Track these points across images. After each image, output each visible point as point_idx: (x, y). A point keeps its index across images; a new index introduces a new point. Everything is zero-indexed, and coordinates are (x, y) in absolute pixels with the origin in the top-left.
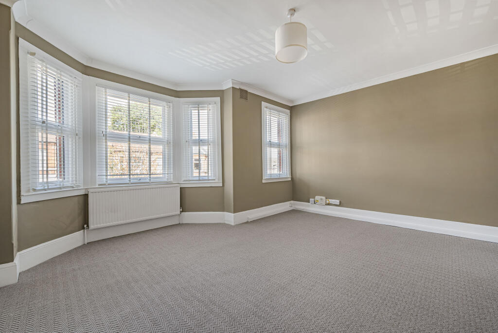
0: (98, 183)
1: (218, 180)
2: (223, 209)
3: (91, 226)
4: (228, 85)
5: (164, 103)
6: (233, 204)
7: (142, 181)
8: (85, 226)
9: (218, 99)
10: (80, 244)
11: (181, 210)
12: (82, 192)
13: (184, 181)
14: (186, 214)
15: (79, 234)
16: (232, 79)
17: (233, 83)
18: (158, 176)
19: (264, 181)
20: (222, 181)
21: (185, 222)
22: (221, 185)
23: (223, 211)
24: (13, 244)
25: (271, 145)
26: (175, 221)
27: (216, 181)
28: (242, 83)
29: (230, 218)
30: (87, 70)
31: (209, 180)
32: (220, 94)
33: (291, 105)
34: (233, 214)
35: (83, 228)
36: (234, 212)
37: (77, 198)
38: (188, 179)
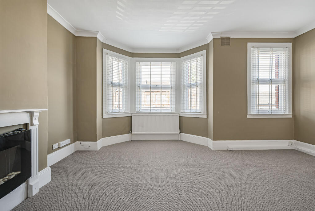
0: (137, 111)
1: (204, 113)
2: (207, 136)
3: (133, 133)
4: (210, 39)
5: (170, 63)
6: (212, 133)
7: (157, 111)
8: (131, 132)
9: (204, 52)
10: (128, 140)
11: (180, 131)
12: (130, 115)
13: (182, 112)
14: (183, 134)
15: (127, 135)
16: (211, 33)
17: (213, 36)
18: (167, 108)
19: (248, 117)
20: (206, 114)
21: (182, 140)
22: (206, 117)
23: (207, 137)
24: (96, 134)
25: (260, 82)
26: (176, 138)
27: (202, 113)
28: (222, 33)
29: (210, 143)
30: (132, 55)
31: (197, 112)
32: (206, 47)
33: (294, 37)
34: (212, 141)
35: (130, 133)
36: (213, 140)
37: (127, 118)
38: (184, 111)
